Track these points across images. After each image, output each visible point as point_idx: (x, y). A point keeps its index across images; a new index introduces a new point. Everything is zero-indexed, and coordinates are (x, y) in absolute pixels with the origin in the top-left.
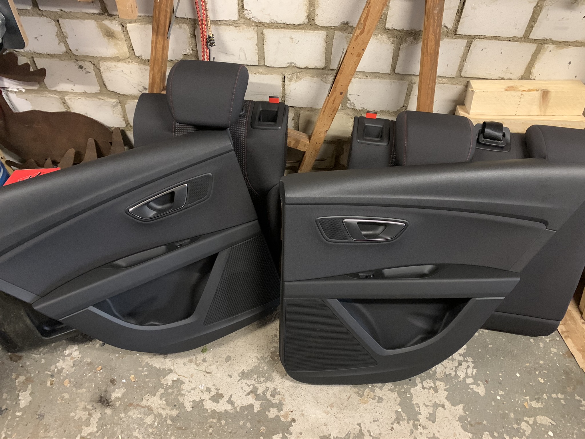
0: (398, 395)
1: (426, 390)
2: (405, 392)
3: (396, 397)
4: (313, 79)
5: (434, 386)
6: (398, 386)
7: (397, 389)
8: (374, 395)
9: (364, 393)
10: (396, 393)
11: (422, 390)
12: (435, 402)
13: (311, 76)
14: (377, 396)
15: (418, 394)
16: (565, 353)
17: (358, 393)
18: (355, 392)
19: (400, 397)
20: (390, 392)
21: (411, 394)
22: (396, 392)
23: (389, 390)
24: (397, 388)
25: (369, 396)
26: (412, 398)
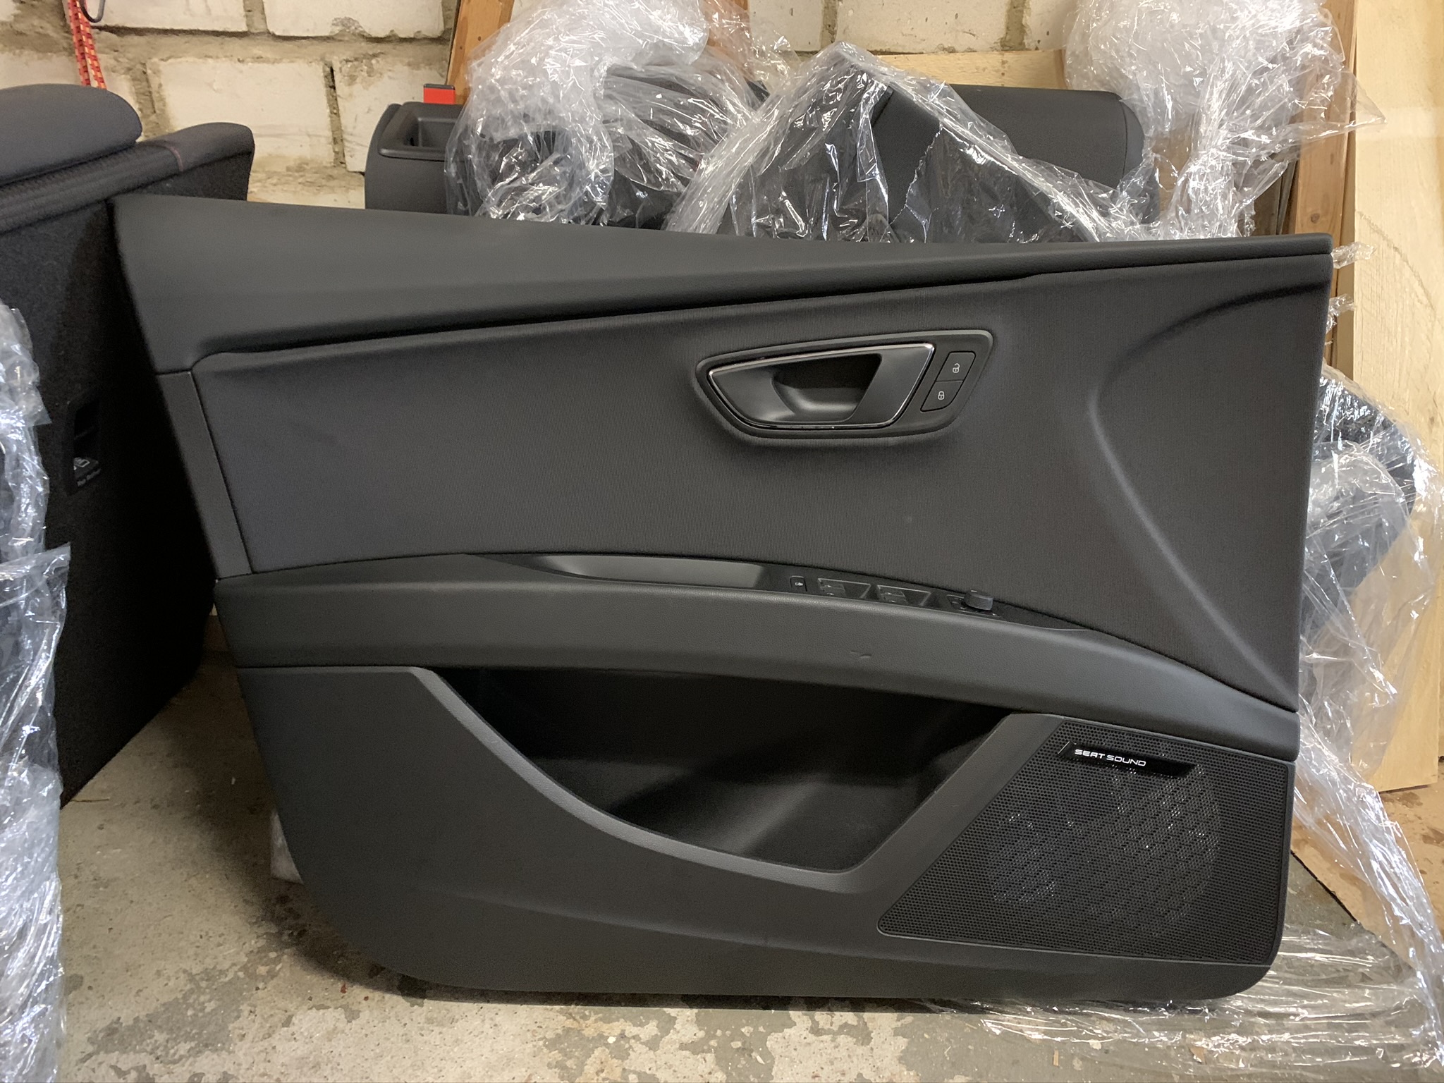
0: (718, 1060)
1: (824, 1037)
2: (746, 1050)
3: (707, 1070)
4: (415, 72)
5: (855, 1023)
6: (719, 1033)
7: (713, 1043)
8: (624, 1069)
9: (583, 1064)
10: (710, 1057)
11: (811, 1038)
12: (860, 1075)
13: (409, 65)
14: (635, 1072)
15: (794, 1053)
16: (1304, 890)
17: (560, 1065)
18: (549, 1066)
19: (724, 1069)
20: (687, 1053)
21: (767, 1054)
22: (709, 1051)
23: (683, 1047)
24: (714, 1037)
25: (603, 1075)
26: (771, 1070)
